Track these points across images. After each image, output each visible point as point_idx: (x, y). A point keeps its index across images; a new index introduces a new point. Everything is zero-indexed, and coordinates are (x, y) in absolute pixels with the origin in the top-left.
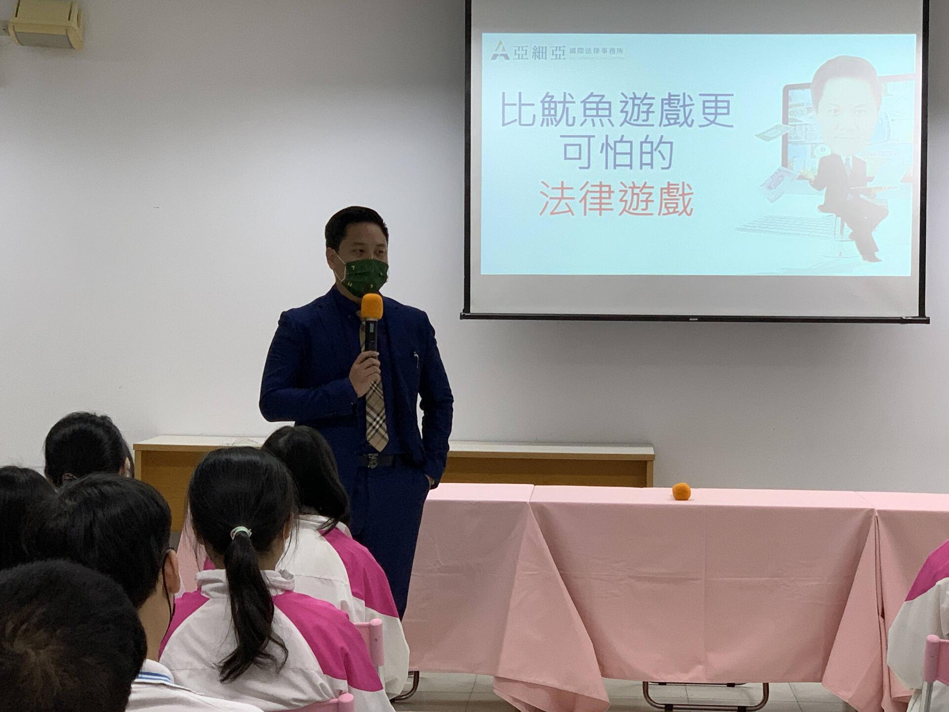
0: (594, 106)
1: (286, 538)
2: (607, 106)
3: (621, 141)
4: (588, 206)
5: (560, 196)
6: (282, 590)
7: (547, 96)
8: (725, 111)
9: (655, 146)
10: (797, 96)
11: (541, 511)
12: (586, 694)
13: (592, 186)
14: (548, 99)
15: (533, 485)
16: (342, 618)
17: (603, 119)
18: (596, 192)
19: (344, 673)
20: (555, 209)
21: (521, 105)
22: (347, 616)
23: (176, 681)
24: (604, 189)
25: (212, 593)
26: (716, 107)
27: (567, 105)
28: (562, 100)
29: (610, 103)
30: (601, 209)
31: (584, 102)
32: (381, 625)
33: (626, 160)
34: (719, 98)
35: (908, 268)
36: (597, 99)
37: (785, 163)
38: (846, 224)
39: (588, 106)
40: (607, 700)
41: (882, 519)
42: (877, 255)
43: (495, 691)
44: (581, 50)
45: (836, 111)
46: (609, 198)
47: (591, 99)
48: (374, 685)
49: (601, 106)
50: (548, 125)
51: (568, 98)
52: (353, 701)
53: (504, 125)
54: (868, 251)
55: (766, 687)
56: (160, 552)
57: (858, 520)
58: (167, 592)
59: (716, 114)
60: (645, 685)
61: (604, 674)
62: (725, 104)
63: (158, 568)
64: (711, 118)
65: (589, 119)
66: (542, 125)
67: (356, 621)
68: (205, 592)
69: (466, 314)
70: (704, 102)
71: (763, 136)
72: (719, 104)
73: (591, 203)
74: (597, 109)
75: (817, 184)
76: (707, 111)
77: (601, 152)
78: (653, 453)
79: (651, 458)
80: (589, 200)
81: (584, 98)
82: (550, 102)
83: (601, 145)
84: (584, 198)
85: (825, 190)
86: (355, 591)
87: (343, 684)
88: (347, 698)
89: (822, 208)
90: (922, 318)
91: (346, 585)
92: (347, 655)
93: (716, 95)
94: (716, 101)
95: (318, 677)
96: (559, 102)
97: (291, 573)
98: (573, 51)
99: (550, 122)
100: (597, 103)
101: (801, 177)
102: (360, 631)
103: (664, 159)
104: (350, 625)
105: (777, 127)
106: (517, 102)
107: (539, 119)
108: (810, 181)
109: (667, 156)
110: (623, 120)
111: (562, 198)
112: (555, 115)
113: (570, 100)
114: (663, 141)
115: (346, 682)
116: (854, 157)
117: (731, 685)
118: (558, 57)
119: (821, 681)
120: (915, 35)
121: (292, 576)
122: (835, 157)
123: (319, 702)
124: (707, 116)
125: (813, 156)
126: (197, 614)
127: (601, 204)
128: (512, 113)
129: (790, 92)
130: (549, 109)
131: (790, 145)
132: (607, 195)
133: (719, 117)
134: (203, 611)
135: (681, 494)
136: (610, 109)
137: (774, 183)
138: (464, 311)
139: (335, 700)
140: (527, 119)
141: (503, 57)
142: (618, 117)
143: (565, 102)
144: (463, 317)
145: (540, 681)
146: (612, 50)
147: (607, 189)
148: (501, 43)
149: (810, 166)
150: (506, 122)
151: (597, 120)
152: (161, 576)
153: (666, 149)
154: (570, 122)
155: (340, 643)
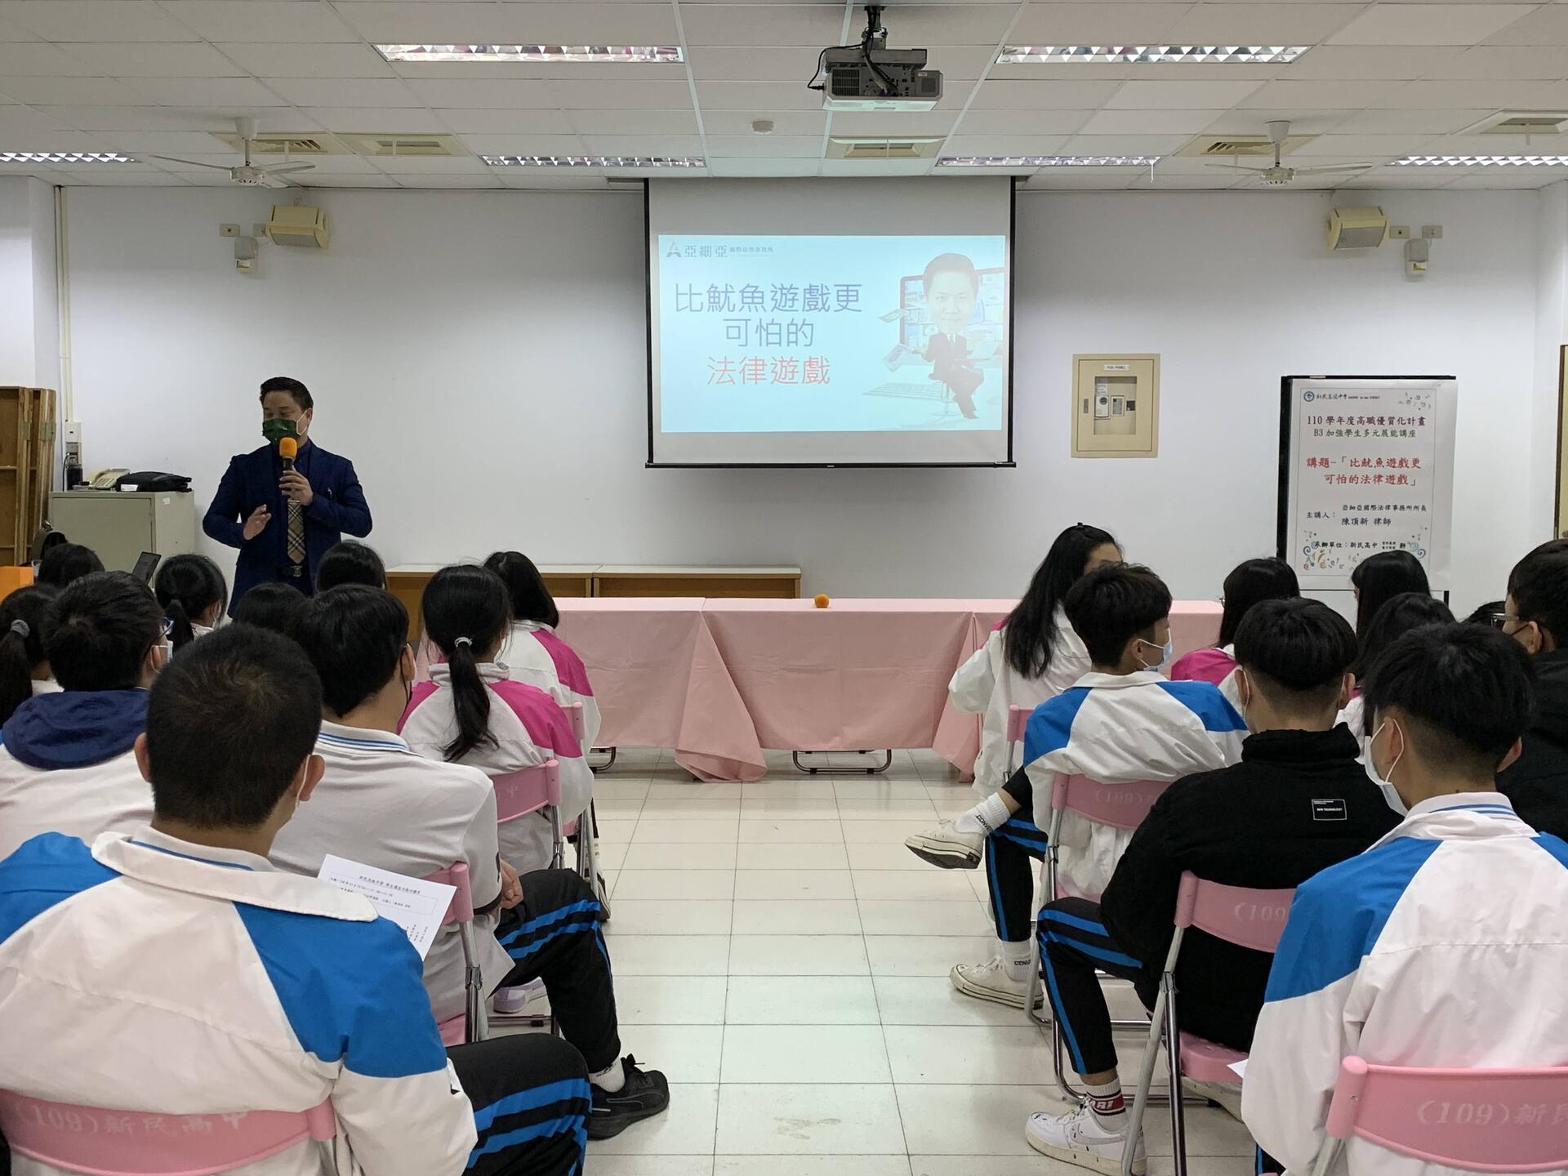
0: (750, 295)
1: (503, 638)
2: (760, 295)
3: (772, 324)
4: (747, 377)
5: (723, 368)
6: (499, 678)
7: (712, 287)
8: (855, 298)
9: (799, 327)
10: (912, 286)
11: (710, 617)
12: (748, 761)
13: (750, 360)
14: (713, 290)
15: (704, 598)
16: (550, 701)
17: (758, 305)
18: (752, 365)
19: (550, 743)
20: (720, 378)
21: (691, 294)
22: (553, 698)
23: (411, 750)
24: (758, 363)
25: (441, 682)
26: (848, 296)
27: (728, 294)
28: (724, 290)
29: (762, 292)
30: (756, 379)
31: (742, 292)
32: (581, 708)
33: (775, 339)
34: (850, 288)
35: (999, 424)
36: (753, 289)
37: (902, 341)
38: (950, 390)
39: (745, 295)
40: (765, 766)
41: (979, 620)
42: (976, 413)
43: (676, 761)
44: (739, 249)
45: (942, 298)
46: (763, 370)
47: (748, 289)
48: (576, 753)
49: (755, 295)
50: (713, 311)
51: (729, 289)
52: (558, 766)
53: (678, 310)
54: (968, 411)
55: (889, 752)
56: (398, 647)
57: (959, 621)
58: (404, 679)
59: (848, 301)
60: (795, 754)
61: (762, 746)
62: (855, 293)
63: (396, 661)
64: (844, 304)
65: (746, 306)
66: (708, 311)
67: (563, 703)
68: (435, 681)
69: (650, 464)
70: (838, 291)
71: (885, 319)
72: (850, 293)
73: (749, 374)
74: (753, 298)
75: (928, 358)
76: (840, 298)
77: (756, 332)
78: (799, 572)
79: (798, 577)
80: (747, 372)
81: (742, 288)
82: (714, 292)
83: (755, 327)
84: (743, 370)
85: (934, 361)
86: (562, 678)
87: (550, 752)
88: (553, 763)
89: (931, 376)
90: (1011, 464)
91: (553, 675)
92: (553, 729)
93: (848, 286)
94: (848, 291)
95: (529, 747)
96: (723, 292)
97: (507, 665)
98: (732, 250)
99: (715, 308)
100: (753, 293)
101: (915, 352)
102: (565, 712)
103: (806, 337)
104: (556, 706)
105: (896, 311)
106: (688, 292)
107: (706, 306)
108: (922, 355)
109: (809, 335)
110: (773, 306)
111: (726, 370)
112: (719, 303)
113: (731, 290)
114: (806, 323)
115: (552, 750)
116: (957, 335)
117: (862, 752)
118: (721, 255)
119: (931, 746)
120: (1004, 237)
121: (507, 667)
122: (941, 335)
123: (530, 767)
124: (841, 303)
125: (924, 335)
126: (429, 699)
127: (756, 375)
128: (684, 301)
129: (906, 282)
130: (714, 297)
131: (906, 326)
132: (761, 368)
133: (850, 303)
134: (433, 697)
135: (822, 603)
136: (762, 298)
137: (894, 357)
138: (649, 462)
139: (544, 765)
140: (696, 306)
141: (676, 255)
142: (769, 304)
143: (726, 292)
144: (647, 466)
145: (710, 752)
146: (764, 249)
147: (761, 363)
148: (674, 244)
149: (921, 341)
150: (680, 308)
151: (752, 306)
152: (398, 666)
153: (807, 329)
154: (731, 309)
155: (547, 719)
